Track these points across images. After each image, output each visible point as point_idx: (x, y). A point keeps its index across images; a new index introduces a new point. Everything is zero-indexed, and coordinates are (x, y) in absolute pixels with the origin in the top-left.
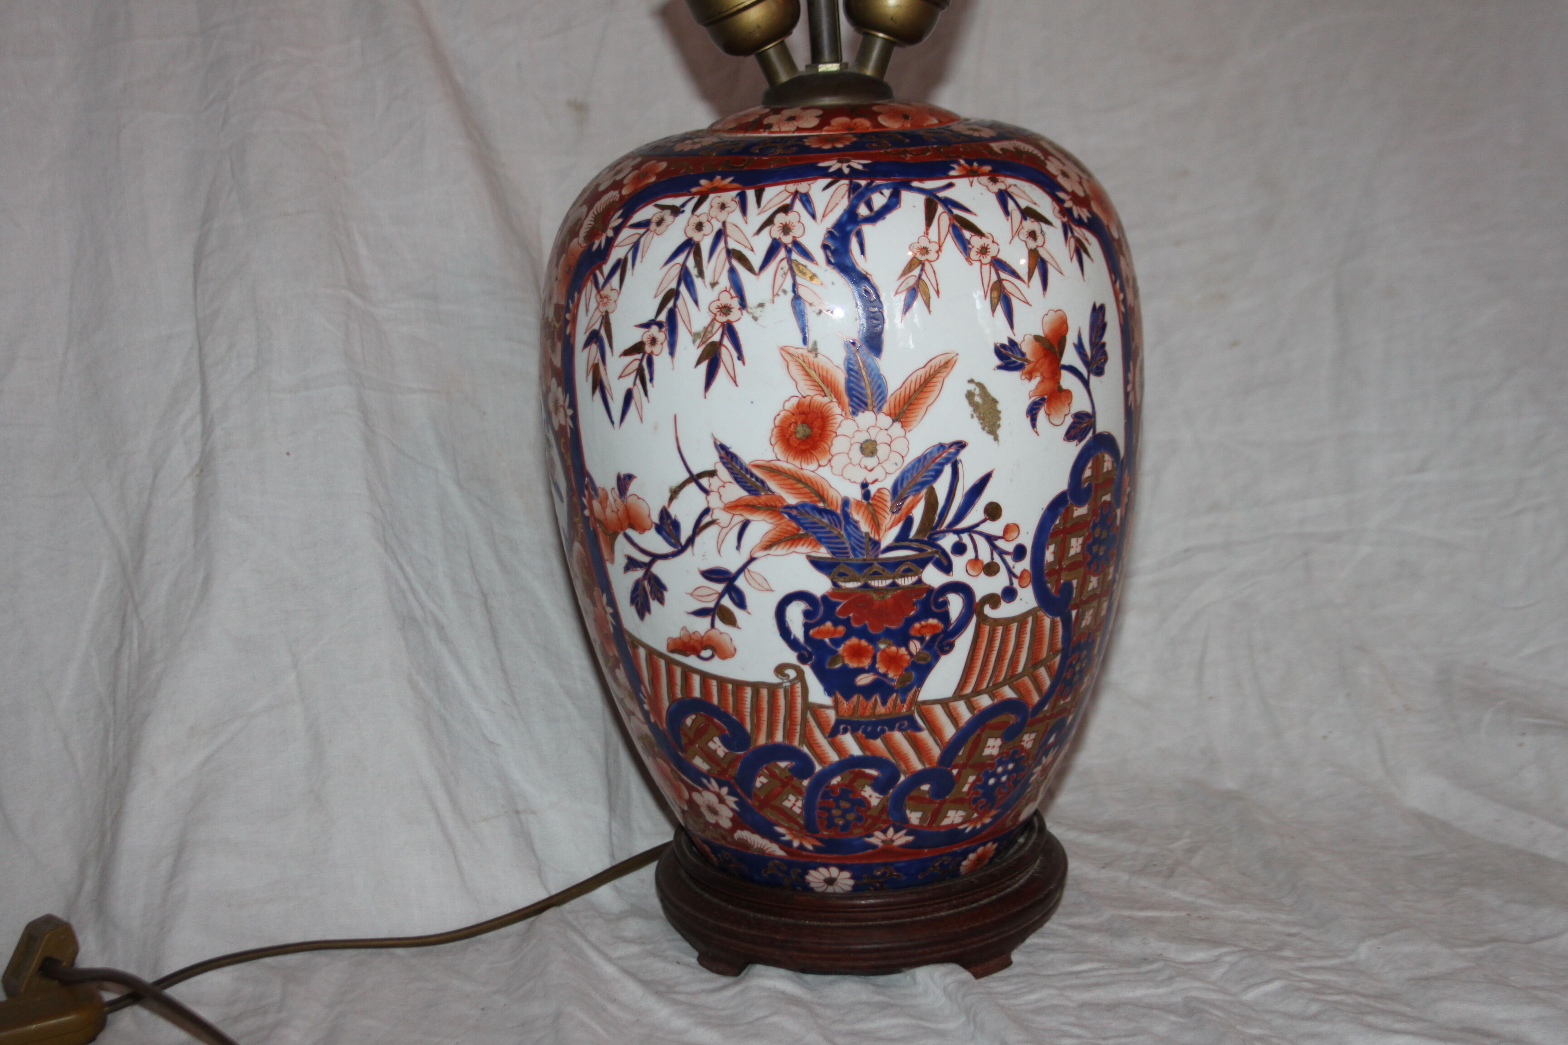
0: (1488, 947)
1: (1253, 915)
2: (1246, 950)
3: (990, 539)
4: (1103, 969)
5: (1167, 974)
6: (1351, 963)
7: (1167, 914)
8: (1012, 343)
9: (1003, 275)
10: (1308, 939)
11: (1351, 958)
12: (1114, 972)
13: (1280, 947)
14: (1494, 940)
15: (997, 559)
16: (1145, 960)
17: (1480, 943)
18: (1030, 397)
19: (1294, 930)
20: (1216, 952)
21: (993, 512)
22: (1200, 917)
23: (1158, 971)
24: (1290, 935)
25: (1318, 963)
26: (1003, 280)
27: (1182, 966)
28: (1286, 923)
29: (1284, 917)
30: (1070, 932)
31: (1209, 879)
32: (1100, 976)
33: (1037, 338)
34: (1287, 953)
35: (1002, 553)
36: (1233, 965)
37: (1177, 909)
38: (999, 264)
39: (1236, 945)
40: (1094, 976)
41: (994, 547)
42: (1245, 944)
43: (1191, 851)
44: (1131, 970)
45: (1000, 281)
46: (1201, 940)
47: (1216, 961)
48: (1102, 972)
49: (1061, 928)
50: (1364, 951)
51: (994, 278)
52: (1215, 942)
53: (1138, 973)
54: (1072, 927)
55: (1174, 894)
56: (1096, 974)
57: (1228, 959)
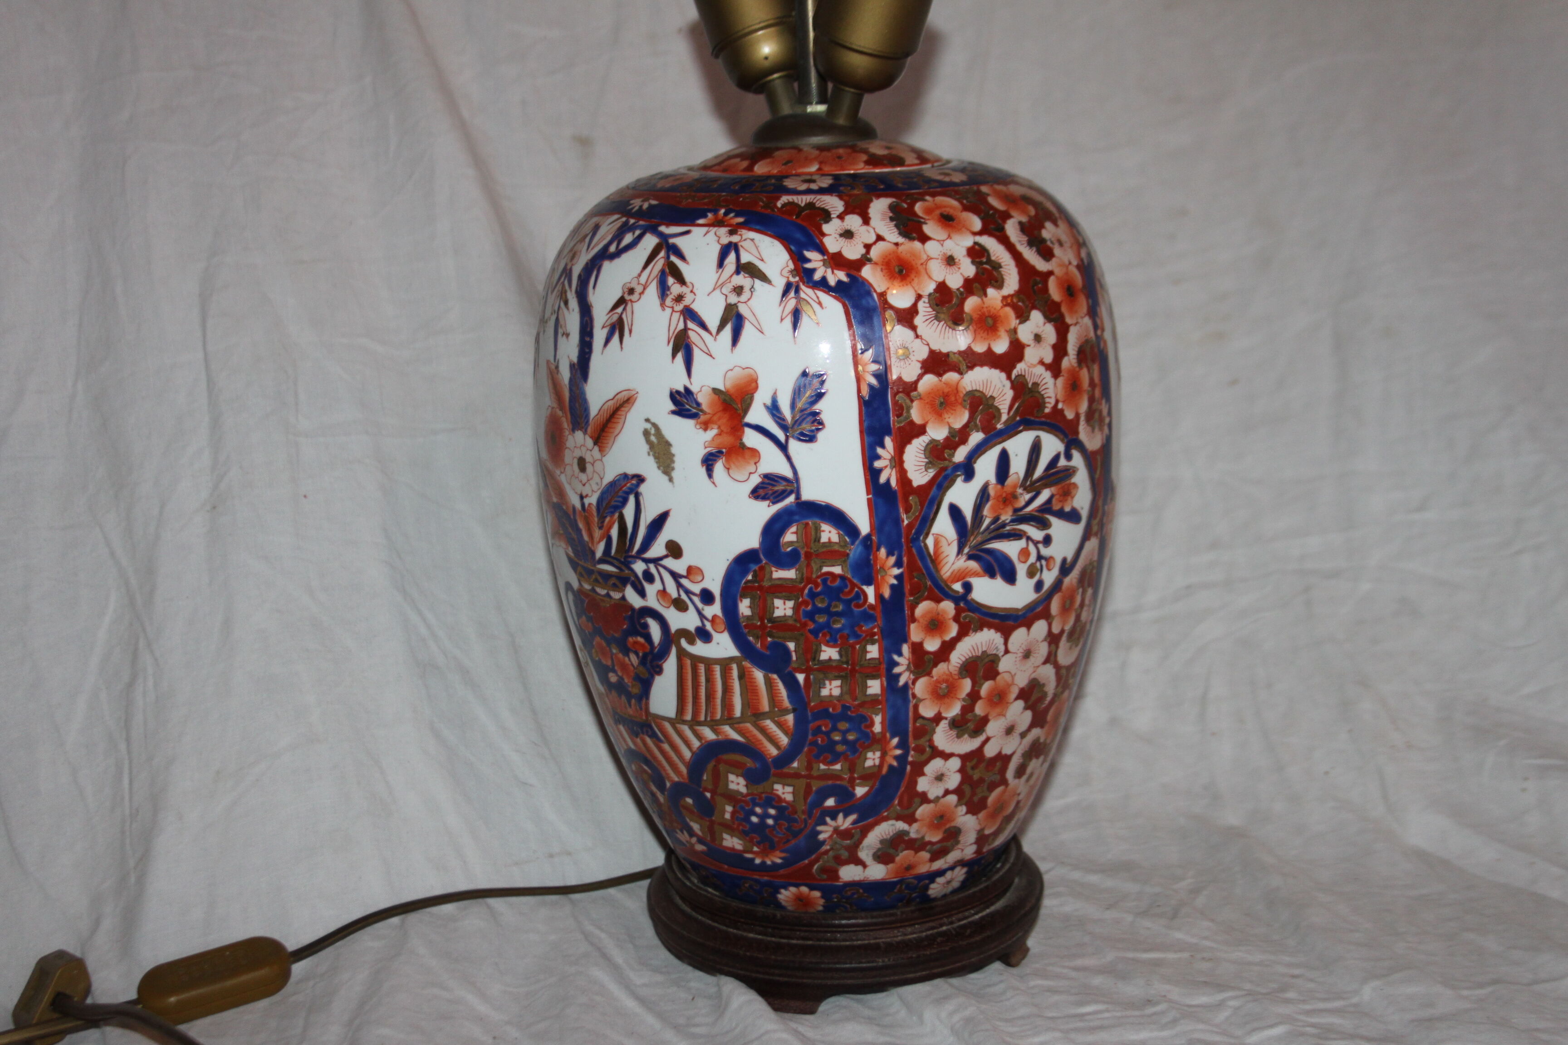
0: (1489, 989)
1: (1258, 957)
2: (1250, 993)
3: (675, 576)
4: (1107, 1011)
5: (1172, 1014)
6: (1355, 1005)
7: (1171, 956)
8: (687, 390)
9: (690, 325)
10: (1311, 980)
11: (1355, 1000)
12: (1119, 1014)
13: (1284, 989)
14: (1495, 982)
15: (684, 596)
16: (1149, 1002)
17: (1481, 985)
18: (706, 448)
19: (1297, 972)
20: (1220, 997)
21: (674, 550)
22: (1203, 959)
23: (1163, 1013)
24: (1294, 976)
25: (1321, 1005)
26: (690, 329)
27: (1185, 1008)
28: (1289, 965)
29: (1287, 959)
30: (1073, 974)
31: (1212, 920)
32: (1103, 1019)
33: (716, 391)
34: (1291, 995)
35: (688, 592)
36: (1237, 1009)
37: (1181, 951)
38: (689, 314)
39: (1239, 989)
40: (1098, 1019)
41: (679, 586)
42: (1248, 986)
43: (1195, 891)
44: (1137, 1013)
45: (686, 329)
46: (1206, 983)
47: (1220, 1005)
48: (1106, 1015)
49: (1065, 971)
50: (1367, 993)
51: (681, 326)
52: (1220, 987)
53: (1142, 1016)
54: (1077, 969)
55: (1179, 935)
56: (1100, 1016)
57: (1232, 1003)
